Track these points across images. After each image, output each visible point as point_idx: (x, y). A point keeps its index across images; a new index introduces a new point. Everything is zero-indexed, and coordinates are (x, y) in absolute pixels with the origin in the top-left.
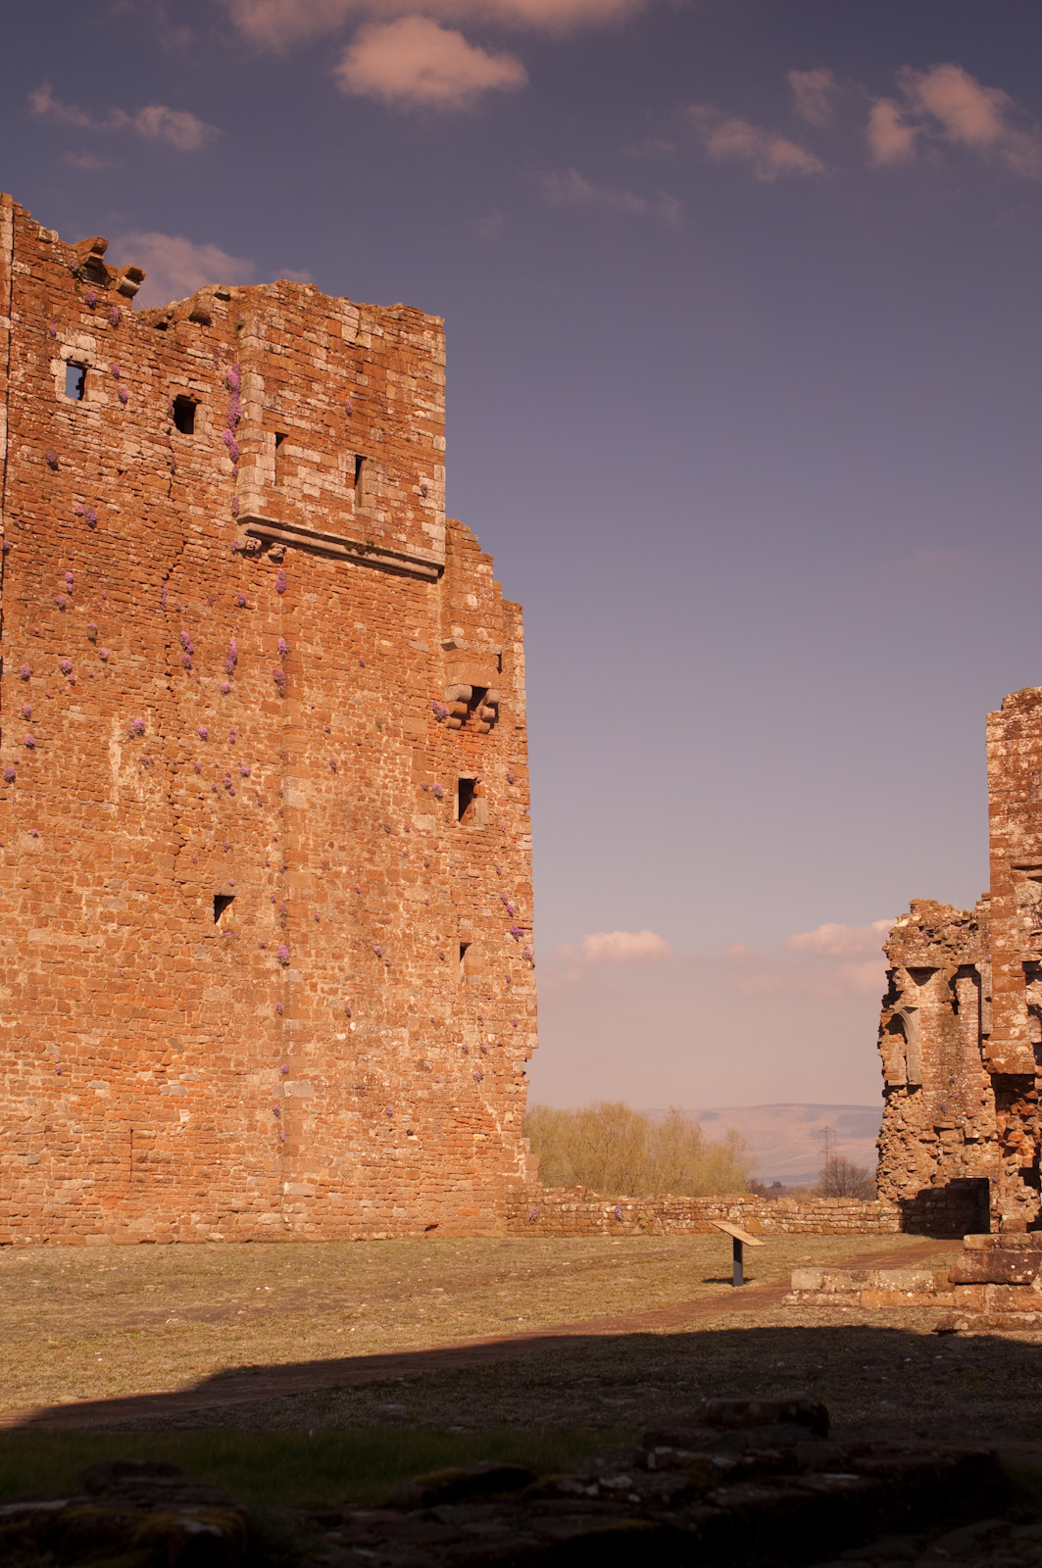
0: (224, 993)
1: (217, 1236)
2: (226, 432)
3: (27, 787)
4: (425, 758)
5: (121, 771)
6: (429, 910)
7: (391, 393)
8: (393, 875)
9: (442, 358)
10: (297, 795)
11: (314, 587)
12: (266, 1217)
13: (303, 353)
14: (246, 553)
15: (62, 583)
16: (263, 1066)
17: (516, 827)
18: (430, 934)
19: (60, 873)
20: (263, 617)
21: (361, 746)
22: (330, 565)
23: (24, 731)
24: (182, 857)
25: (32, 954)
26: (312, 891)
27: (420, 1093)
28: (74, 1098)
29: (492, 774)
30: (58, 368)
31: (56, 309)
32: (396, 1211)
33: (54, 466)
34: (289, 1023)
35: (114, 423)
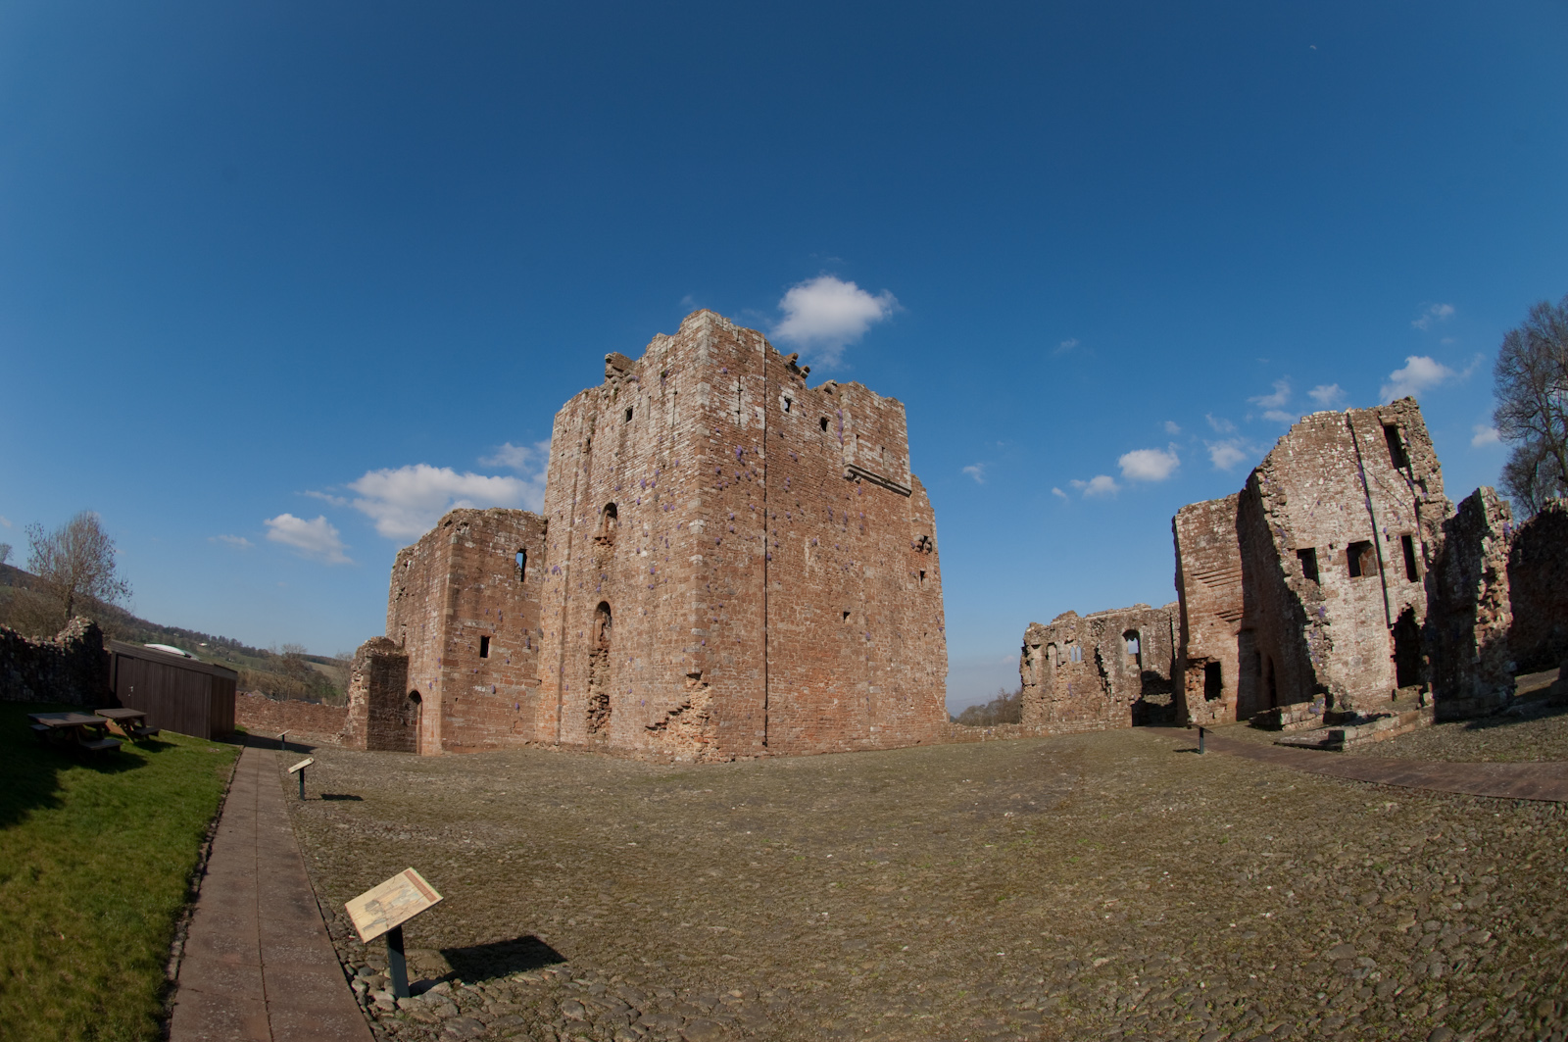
0: (848, 651)
1: (849, 749)
2: (838, 433)
3: (775, 563)
4: (909, 564)
5: (809, 560)
6: (914, 620)
7: (891, 427)
8: (902, 606)
9: (905, 417)
10: (870, 573)
11: (871, 494)
12: (864, 741)
13: (862, 407)
14: (848, 479)
15: (786, 482)
16: (862, 681)
17: (938, 590)
18: (914, 628)
19: (788, 600)
20: (854, 504)
21: (890, 556)
22: (875, 486)
23: (772, 540)
24: (832, 596)
25: (779, 633)
26: (876, 611)
27: (914, 691)
28: (796, 694)
29: (929, 569)
30: (781, 400)
31: (780, 378)
32: (908, 736)
33: (782, 436)
34: (870, 664)
35: (801, 423)
